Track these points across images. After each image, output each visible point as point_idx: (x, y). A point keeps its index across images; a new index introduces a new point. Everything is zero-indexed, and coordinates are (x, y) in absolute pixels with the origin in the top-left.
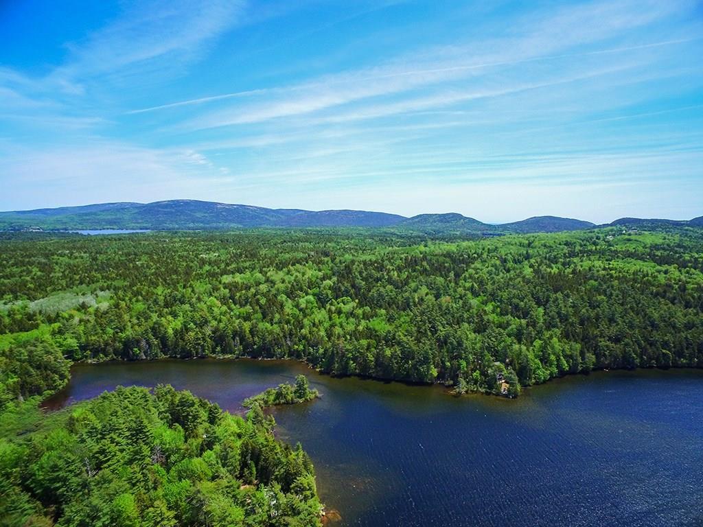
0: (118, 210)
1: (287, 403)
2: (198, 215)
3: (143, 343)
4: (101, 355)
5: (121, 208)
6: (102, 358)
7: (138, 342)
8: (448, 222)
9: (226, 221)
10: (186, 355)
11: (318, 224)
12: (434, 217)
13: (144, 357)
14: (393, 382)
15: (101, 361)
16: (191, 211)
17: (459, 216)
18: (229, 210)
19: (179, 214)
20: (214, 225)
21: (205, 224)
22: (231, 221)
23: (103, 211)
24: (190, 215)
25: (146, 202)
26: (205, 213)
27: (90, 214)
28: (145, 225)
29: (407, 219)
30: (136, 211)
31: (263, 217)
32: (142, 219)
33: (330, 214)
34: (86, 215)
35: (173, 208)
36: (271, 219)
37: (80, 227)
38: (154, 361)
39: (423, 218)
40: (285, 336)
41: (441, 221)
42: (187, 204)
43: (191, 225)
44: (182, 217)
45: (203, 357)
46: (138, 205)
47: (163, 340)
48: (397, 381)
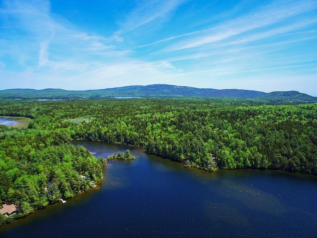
0: (133, 88)
1: (121, 159)
2: (165, 91)
3: (93, 135)
4: (82, 138)
5: (135, 87)
6: (82, 139)
7: (92, 134)
8: (289, 95)
9: (177, 94)
10: (106, 141)
11: (219, 96)
12: (281, 93)
13: (93, 140)
14: (167, 159)
15: (81, 139)
16: (162, 89)
17: (297, 93)
18: (179, 88)
19: (157, 90)
20: (171, 95)
21: (167, 95)
22: (179, 94)
23: (128, 89)
24: (162, 91)
25: (145, 85)
26: (168, 90)
27: (123, 90)
28: (142, 95)
29: (266, 94)
30: (140, 89)
31: (194, 92)
32: (142, 92)
33: (226, 91)
34: (121, 90)
35: (155, 88)
36: (198, 93)
37: (118, 95)
38: (96, 141)
39: (274, 94)
40: (140, 138)
41: (285, 95)
42: (161, 86)
43: (161, 95)
44: (158, 92)
45: (111, 142)
46: (142, 86)
47: (100, 135)
48: (169, 159)
